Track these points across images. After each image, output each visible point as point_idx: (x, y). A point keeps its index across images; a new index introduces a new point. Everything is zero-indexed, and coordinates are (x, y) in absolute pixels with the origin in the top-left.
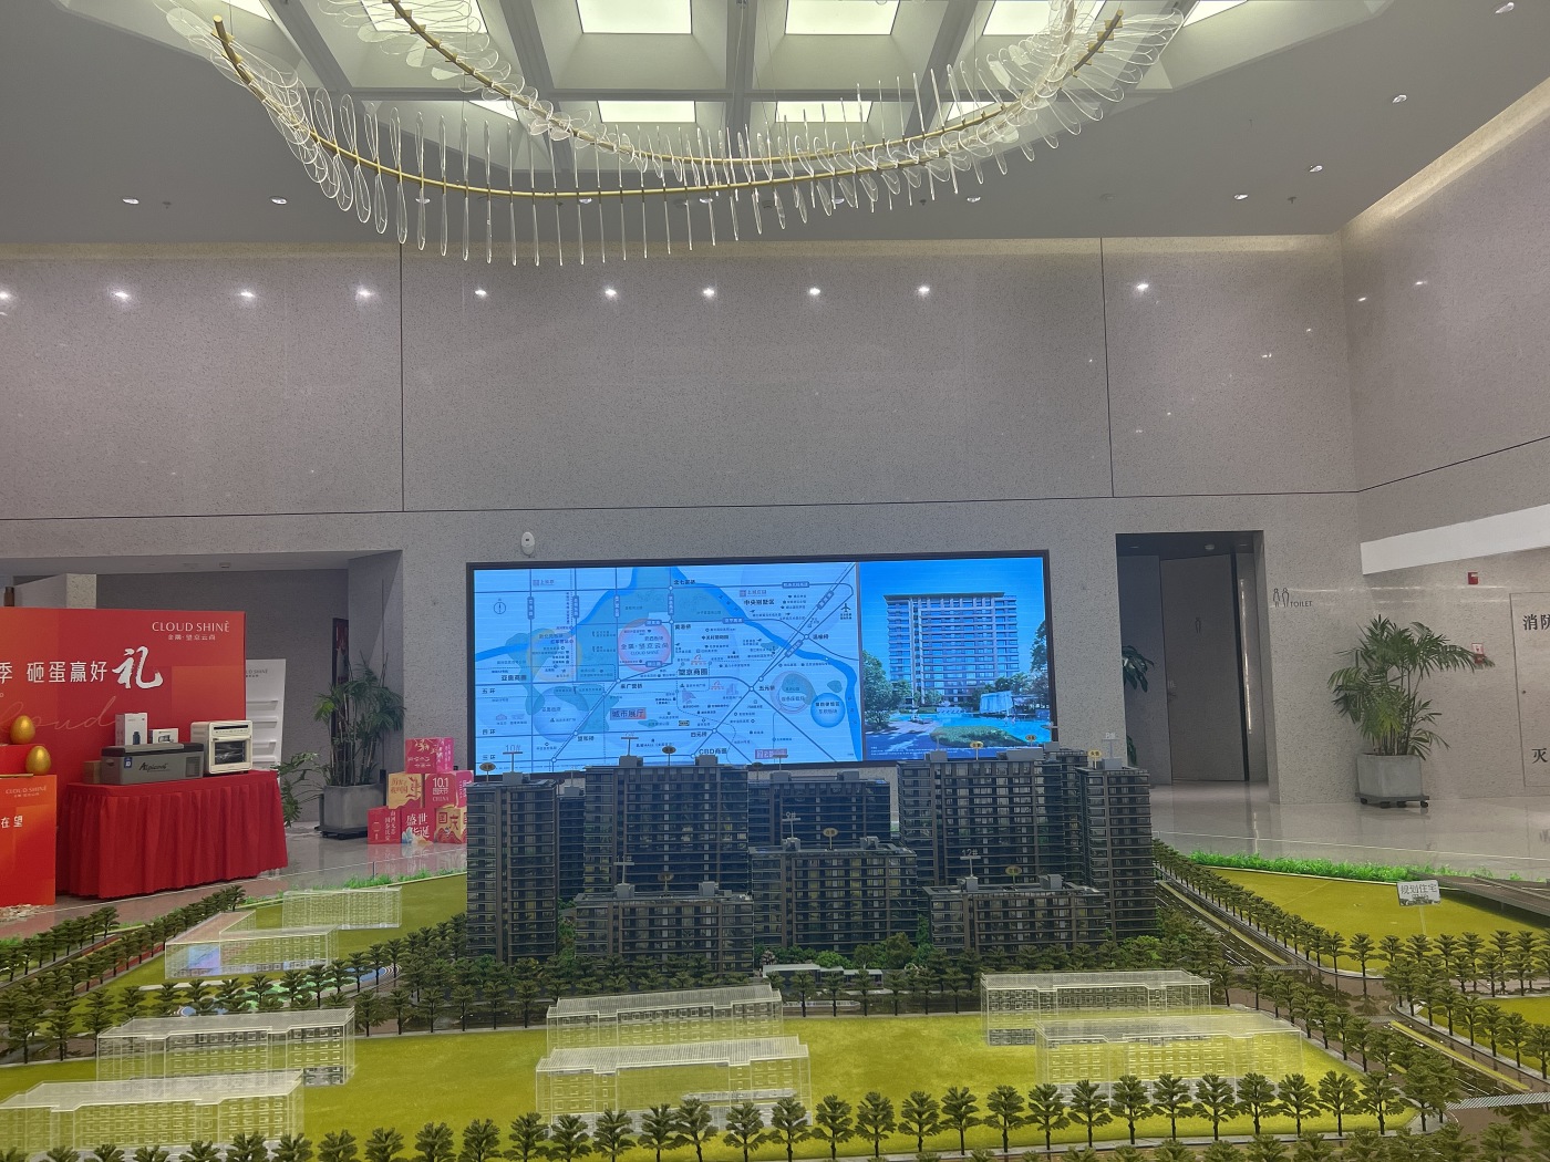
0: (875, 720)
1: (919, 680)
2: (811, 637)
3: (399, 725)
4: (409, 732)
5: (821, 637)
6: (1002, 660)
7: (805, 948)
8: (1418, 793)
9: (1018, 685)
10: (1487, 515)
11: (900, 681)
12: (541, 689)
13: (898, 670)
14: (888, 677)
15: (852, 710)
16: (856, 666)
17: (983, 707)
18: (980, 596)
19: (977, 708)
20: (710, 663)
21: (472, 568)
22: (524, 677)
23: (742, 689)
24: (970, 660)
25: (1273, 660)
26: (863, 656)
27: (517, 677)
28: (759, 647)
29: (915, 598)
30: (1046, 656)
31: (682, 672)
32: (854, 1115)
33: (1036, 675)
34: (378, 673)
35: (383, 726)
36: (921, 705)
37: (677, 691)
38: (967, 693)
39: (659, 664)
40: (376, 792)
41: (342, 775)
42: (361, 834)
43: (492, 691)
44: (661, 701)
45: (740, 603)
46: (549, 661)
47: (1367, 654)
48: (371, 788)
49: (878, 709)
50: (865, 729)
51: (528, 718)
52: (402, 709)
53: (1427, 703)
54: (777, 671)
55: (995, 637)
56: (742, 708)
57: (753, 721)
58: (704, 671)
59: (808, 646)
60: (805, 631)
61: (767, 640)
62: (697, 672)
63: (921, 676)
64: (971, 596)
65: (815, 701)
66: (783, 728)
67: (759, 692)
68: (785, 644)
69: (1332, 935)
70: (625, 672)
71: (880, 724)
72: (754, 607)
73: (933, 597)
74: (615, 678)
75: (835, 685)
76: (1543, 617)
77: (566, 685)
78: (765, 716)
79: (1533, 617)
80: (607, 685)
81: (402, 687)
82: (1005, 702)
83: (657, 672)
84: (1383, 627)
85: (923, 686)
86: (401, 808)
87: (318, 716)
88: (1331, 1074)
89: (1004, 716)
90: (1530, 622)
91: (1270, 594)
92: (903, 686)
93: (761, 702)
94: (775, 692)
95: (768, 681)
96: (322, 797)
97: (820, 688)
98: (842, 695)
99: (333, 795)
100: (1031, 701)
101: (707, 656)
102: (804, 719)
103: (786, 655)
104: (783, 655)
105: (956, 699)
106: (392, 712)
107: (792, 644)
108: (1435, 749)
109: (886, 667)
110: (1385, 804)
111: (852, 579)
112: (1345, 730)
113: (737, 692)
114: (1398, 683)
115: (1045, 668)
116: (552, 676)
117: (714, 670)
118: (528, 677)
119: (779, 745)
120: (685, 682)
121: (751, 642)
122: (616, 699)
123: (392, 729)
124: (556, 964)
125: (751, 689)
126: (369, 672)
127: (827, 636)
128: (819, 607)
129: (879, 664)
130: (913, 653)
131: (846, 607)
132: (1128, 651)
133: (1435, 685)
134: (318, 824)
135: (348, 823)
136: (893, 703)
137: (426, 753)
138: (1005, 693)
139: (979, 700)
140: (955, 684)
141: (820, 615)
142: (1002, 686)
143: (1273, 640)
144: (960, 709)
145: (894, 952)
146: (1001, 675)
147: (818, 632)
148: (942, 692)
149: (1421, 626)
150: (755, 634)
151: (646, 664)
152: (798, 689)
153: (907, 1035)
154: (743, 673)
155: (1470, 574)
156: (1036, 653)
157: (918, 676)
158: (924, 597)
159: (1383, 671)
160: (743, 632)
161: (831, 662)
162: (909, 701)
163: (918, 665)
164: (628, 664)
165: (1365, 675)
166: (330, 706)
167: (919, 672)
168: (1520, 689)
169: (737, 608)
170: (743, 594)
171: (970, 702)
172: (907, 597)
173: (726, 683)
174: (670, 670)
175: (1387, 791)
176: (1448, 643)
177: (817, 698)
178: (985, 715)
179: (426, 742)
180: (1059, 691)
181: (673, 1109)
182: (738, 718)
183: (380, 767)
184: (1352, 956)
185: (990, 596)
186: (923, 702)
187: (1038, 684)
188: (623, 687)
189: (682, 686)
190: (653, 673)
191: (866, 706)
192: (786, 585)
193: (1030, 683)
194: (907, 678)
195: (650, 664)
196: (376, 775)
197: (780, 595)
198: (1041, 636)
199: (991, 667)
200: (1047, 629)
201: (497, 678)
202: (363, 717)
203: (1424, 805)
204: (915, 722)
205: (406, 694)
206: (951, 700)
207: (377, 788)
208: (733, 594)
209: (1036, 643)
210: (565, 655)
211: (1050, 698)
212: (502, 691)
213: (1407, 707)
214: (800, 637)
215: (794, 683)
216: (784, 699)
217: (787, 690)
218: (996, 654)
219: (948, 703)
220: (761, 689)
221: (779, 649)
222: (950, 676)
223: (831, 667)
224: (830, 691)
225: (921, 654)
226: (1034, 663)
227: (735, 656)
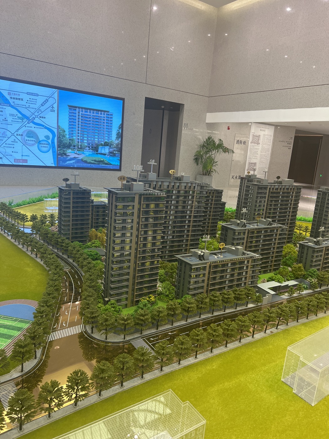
0: (62, 152)
1: (78, 139)
2: (39, 117)
5: (42, 117)
6: (107, 135)
9: (111, 145)
11: (72, 138)
13: (71, 134)
14: (67, 136)
15: (54, 147)
16: (55, 131)
17: (99, 151)
18: (101, 111)
19: (97, 151)
23: (9, 134)
24: (97, 134)
25: (181, 145)
26: (58, 126)
28: (16, 118)
29: (79, 108)
30: (120, 136)
33: (117, 142)
38: (95, 145)
45: (8, 97)
47: (203, 146)
49: (63, 148)
50: (58, 155)
53: (217, 162)
54: (24, 129)
55: (105, 127)
56: (9, 141)
57: (13, 147)
59: (37, 120)
60: (36, 114)
61: (20, 115)
63: (79, 138)
64: (99, 111)
65: (39, 142)
66: (26, 152)
68: (28, 118)
71: (64, 153)
72: (15, 100)
73: (85, 109)
75: (47, 137)
78: (19, 146)
82: (106, 150)
84: (210, 139)
85: (80, 141)
89: (106, 155)
90: (238, 142)
91: (183, 125)
92: (72, 140)
93: (17, 140)
94: (23, 137)
95: (20, 132)
97: (42, 138)
98: (50, 141)
100: (115, 151)
102: (35, 148)
103: (28, 123)
104: (26, 123)
105: (91, 147)
107: (31, 118)
109: (67, 133)
111: (56, 96)
113: (6, 135)
115: (120, 140)
119: (24, 158)
121: (13, 115)
125: (13, 134)
127: (45, 118)
128: (42, 105)
129: (64, 131)
130: (77, 129)
131: (53, 107)
136: (69, 146)
138: (107, 147)
139: (98, 148)
140: (91, 142)
141: (42, 108)
142: (106, 144)
143: (182, 139)
144: (92, 151)
146: (106, 140)
147: (41, 115)
148: (86, 144)
149: (220, 140)
150: (15, 112)
152: (32, 137)
154: (9, 127)
155: (228, 127)
156: (118, 134)
157: (78, 138)
158: (82, 108)
160: (9, 110)
161: (46, 128)
162: (74, 146)
163: (78, 133)
167: (78, 136)
168: (233, 160)
169: (7, 100)
170: (9, 94)
171: (95, 149)
172: (76, 107)
173: (2, 131)
180: (123, 148)
182: (7, 145)
185: (105, 111)
186: (79, 147)
187: (117, 145)
191: (59, 146)
192: (28, 93)
193: (115, 144)
194: (74, 138)
197: (26, 97)
198: (119, 129)
199: (103, 137)
200: (122, 127)
204: (76, 154)
208: (5, 94)
209: (118, 131)
211: (120, 150)
214: (34, 116)
215: (31, 134)
216: (26, 140)
217: (28, 137)
218: (105, 133)
219: (88, 148)
220: (17, 135)
221: (25, 120)
222: (89, 139)
223: (46, 130)
224: (45, 139)
225: (80, 129)
226: (117, 138)
227: (5, 120)
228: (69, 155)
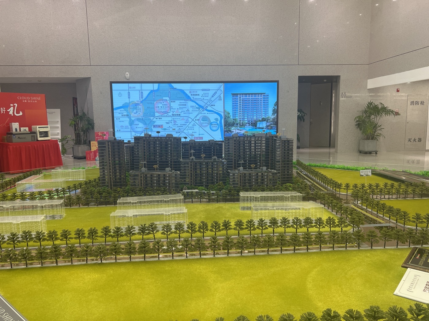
0: (227, 129)
1: (240, 118)
2: (210, 105)
3: (93, 128)
4: (96, 130)
5: (213, 105)
6: (264, 112)
7: (196, 186)
8: (375, 150)
9: (268, 120)
10: (404, 71)
11: (235, 118)
12: (133, 119)
13: (234, 115)
14: (231, 117)
15: (221, 126)
16: (223, 114)
17: (258, 126)
18: (258, 94)
19: (256, 126)
20: (181, 112)
21: (111, 83)
22: (128, 115)
23: (190, 120)
24: (255, 113)
25: (340, 113)
26: (224, 110)
27: (126, 115)
28: (195, 108)
29: (240, 94)
30: (276, 111)
31: (173, 115)
32: (197, 227)
33: (273, 117)
34: (86, 113)
35: (88, 128)
36: (240, 125)
37: (172, 120)
38: (254, 122)
39: (166, 112)
40: (88, 147)
41: (78, 142)
42: (84, 158)
43: (119, 119)
44: (167, 123)
45: (189, 95)
46: (135, 111)
47: (366, 112)
48: (87, 145)
49: (228, 126)
50: (225, 132)
51: (130, 127)
52: (94, 123)
53: (380, 126)
54: (200, 115)
55: (262, 106)
56: (190, 125)
57: (193, 129)
58: (179, 115)
59: (209, 108)
60: (208, 103)
61: (197, 106)
62: (177, 115)
63: (241, 117)
64: (256, 94)
65: (211, 124)
66: (202, 131)
67: (195, 121)
68: (202, 107)
69: (340, 183)
70: (157, 114)
71: (229, 130)
72: (193, 96)
73: (245, 94)
74: (154, 116)
75: (217, 119)
76: (416, 102)
77: (140, 118)
78: (197, 128)
79: (413, 102)
80: (152, 118)
81: (93, 118)
82: (264, 124)
83: (166, 115)
84: (371, 104)
85: (241, 120)
86: (95, 151)
87: (70, 125)
88: (330, 217)
89: (263, 128)
90: (412, 103)
91: (341, 94)
92: (236, 120)
93: (195, 124)
94: (200, 121)
95: (198, 118)
96: (73, 148)
97: (212, 120)
98: (218, 122)
99: (76, 147)
100: (271, 124)
101: (180, 111)
102: (208, 129)
103: (203, 111)
104: (202, 111)
105: (250, 124)
106: (91, 125)
107: (205, 107)
108: (381, 139)
109: (231, 114)
110: (366, 153)
111: (222, 88)
112: (358, 133)
113: (189, 121)
114: (373, 120)
115: (276, 115)
116: (136, 115)
117: (182, 114)
118: (129, 115)
119: (201, 136)
120: (174, 118)
121: (193, 107)
122: (154, 122)
123: (91, 129)
124: (124, 189)
125: (193, 120)
126: (84, 113)
127: (214, 105)
128: (212, 97)
129: (229, 114)
130: (239, 110)
131: (220, 97)
132: (299, 110)
133: (384, 120)
134: (72, 155)
135: (80, 155)
136: (233, 125)
137: (101, 136)
138: (264, 122)
139: (257, 124)
140: (250, 119)
141: (212, 99)
142: (263, 120)
143: (340, 107)
144: (251, 126)
145: (219, 187)
146: (263, 117)
147: (212, 104)
148: (246, 122)
149: (382, 103)
150: (194, 104)
151: (163, 112)
152: (206, 120)
153: (219, 208)
154: (190, 115)
155: (397, 89)
156: (274, 110)
157: (240, 117)
158: (243, 94)
159: (370, 116)
160: (190, 103)
161: (215, 113)
162: (237, 124)
163: (240, 114)
164: (157, 112)
165: (365, 117)
166: (73, 122)
167: (240, 116)
168: (407, 122)
169: (189, 97)
170: (190, 92)
171: (254, 124)
172: (238, 94)
173: (186, 118)
174: (170, 114)
175: (367, 149)
176: (389, 109)
177: (211, 123)
178: (258, 128)
179: (101, 133)
180: (279, 121)
181: (147, 226)
182: (189, 128)
183: (88, 140)
184: (344, 189)
185: (261, 94)
187: (274, 119)
188: (156, 119)
189: (173, 119)
190: (165, 115)
191: (225, 125)
192: (203, 90)
193: (271, 119)
194: (237, 117)
195: (164, 112)
196: (88, 142)
197: (201, 93)
198: (275, 106)
199: (260, 114)
200: (277, 104)
201: (120, 115)
202: (83, 126)
203: (376, 153)
204: (239, 130)
205: (94, 120)
206: (249, 124)
207: (88, 145)
208: (188, 92)
209: (274, 108)
210: (139, 109)
211: (276, 123)
212: (122, 119)
213: (375, 127)
214: (207, 105)
215: (205, 119)
216: (202, 123)
217: (203, 121)
218: (262, 111)
219: (248, 125)
220: (196, 120)
221: (201, 109)
222: (249, 117)
223: (216, 115)
224: (215, 121)
225: (241, 111)
226: (273, 113)
227: (188, 110)
228: (233, 132)
